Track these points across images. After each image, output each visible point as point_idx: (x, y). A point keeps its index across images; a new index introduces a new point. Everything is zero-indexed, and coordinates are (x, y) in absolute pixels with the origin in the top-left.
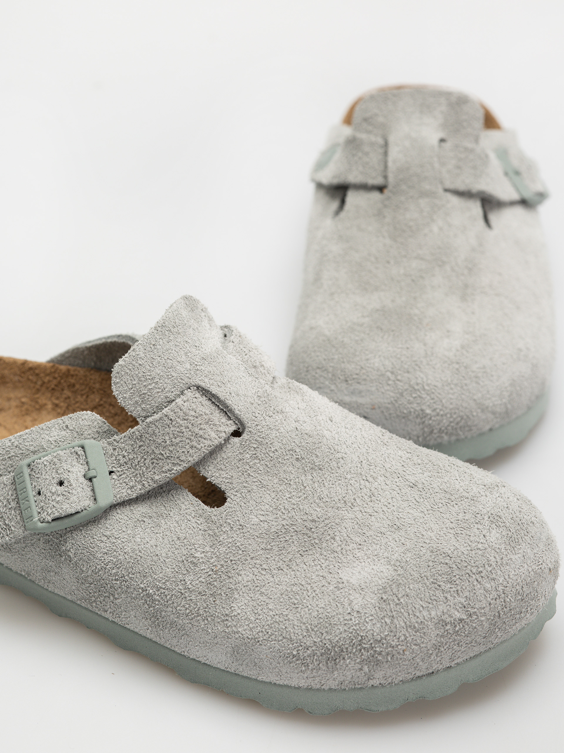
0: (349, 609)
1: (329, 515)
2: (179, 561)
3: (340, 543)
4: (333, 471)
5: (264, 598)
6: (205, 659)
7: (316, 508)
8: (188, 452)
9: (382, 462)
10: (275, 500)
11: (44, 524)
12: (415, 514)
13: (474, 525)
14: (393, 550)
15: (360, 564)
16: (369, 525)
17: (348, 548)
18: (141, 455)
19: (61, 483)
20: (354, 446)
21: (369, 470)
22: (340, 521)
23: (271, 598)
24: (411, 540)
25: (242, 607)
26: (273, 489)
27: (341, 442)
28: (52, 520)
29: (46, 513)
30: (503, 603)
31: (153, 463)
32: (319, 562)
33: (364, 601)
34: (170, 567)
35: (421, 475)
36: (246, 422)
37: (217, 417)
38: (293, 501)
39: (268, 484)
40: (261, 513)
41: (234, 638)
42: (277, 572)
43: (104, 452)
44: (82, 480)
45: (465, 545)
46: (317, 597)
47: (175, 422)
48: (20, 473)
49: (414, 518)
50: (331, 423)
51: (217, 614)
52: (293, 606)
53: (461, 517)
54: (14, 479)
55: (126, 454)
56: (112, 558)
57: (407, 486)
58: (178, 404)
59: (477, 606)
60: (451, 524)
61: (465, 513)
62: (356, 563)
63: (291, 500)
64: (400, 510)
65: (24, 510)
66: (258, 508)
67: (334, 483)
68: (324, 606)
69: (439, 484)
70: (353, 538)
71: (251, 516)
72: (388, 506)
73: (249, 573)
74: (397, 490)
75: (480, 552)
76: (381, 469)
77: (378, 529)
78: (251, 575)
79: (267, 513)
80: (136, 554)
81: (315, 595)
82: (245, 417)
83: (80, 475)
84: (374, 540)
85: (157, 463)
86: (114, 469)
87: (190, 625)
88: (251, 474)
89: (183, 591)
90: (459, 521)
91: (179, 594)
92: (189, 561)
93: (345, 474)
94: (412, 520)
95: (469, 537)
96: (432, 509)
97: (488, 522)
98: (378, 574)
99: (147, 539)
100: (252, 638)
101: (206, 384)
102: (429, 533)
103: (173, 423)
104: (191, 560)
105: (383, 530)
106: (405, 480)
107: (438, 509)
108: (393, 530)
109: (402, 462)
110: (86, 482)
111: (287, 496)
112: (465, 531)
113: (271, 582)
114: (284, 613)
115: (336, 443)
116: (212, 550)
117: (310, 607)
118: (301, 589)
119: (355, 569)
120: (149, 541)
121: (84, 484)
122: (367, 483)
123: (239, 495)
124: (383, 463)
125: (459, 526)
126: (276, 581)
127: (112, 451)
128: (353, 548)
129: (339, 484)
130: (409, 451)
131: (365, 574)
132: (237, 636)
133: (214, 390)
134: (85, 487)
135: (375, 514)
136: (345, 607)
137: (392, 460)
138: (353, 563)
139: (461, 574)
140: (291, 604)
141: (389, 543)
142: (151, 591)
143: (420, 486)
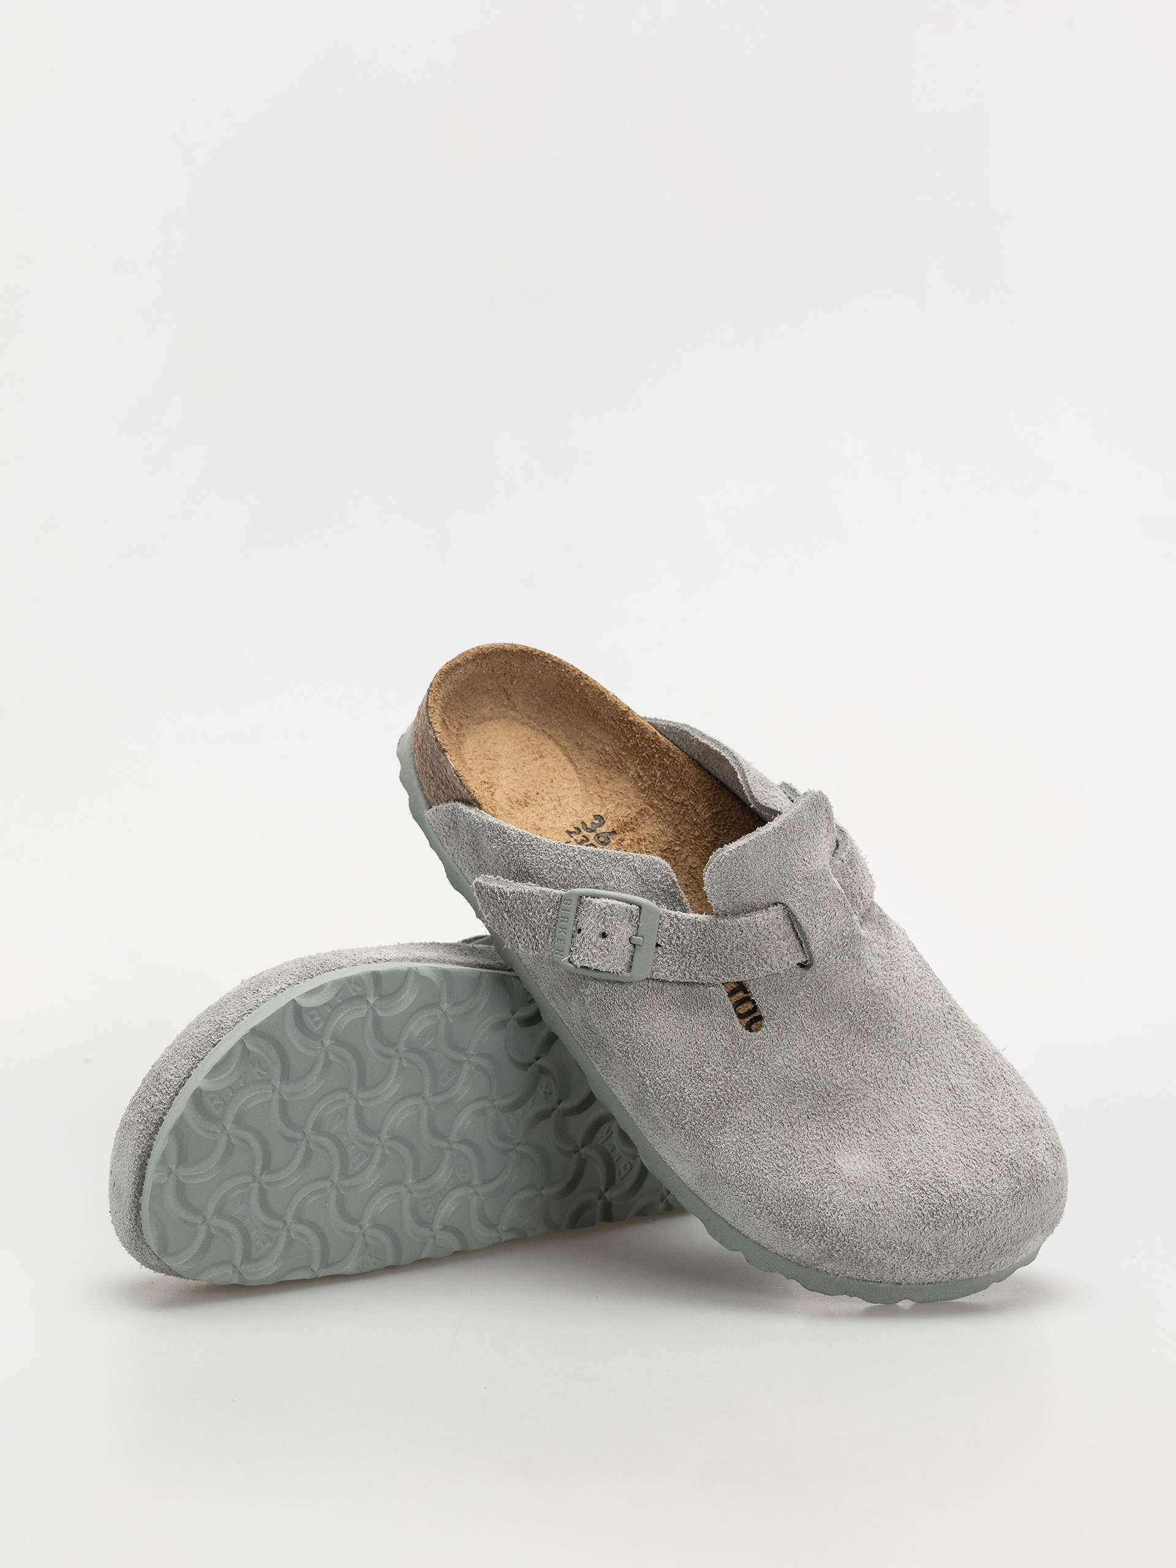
0: (828, 1199)
1: (854, 1086)
2: (687, 1066)
3: (851, 1121)
4: (879, 1040)
5: (752, 1145)
6: (672, 1164)
7: (845, 1073)
8: (743, 968)
9: (933, 1046)
10: (808, 1049)
11: (571, 965)
12: (938, 1122)
13: (989, 1163)
14: (899, 1153)
15: (860, 1153)
16: (888, 1113)
17: (856, 1129)
18: (697, 946)
19: (604, 935)
20: (914, 1018)
21: (917, 1051)
22: (862, 1097)
23: (759, 1149)
24: (920, 1150)
25: (728, 1143)
26: (811, 1036)
27: (903, 1009)
28: (581, 967)
29: (577, 957)
30: (978, 1253)
31: (704, 960)
32: (822, 1133)
33: (845, 1196)
34: (676, 1068)
35: (965, 1078)
36: (816, 961)
37: (788, 944)
38: (825, 1057)
39: (809, 1029)
40: (789, 1057)
41: (706, 1167)
42: (777, 1124)
43: (660, 922)
44: (625, 941)
45: (970, 1182)
46: (803, 1170)
47: (745, 935)
48: (569, 900)
49: (935, 1126)
50: (903, 983)
51: (701, 1137)
52: (777, 1167)
53: (979, 1148)
54: (561, 899)
55: (681, 936)
56: (624, 1030)
57: (945, 1086)
58: (757, 919)
59: (951, 1248)
60: (967, 1151)
61: (987, 1145)
62: (857, 1151)
63: (824, 1054)
64: (926, 1111)
65: (558, 939)
66: (788, 1050)
67: (875, 1052)
68: (805, 1184)
69: (977, 1098)
70: (866, 1120)
71: (777, 1056)
72: (917, 1100)
73: (749, 1112)
74: (933, 1086)
75: (979, 1196)
76: (929, 1055)
77: (895, 1122)
78: (751, 1115)
79: (795, 1059)
80: (649, 1039)
81: (802, 1167)
82: (817, 955)
83: (625, 937)
84: (885, 1133)
85: (708, 962)
86: (663, 944)
87: (671, 1132)
88: (798, 1012)
89: (678, 1099)
90: (977, 1152)
91: (674, 1098)
92: (697, 1072)
93: (890, 1046)
94: (933, 1127)
95: (977, 1175)
96: (958, 1125)
97: (1004, 1166)
98: (872, 1173)
99: (665, 1029)
100: (724, 1178)
101: (796, 907)
102: (941, 1151)
103: (743, 935)
104: (699, 1072)
105: (899, 1126)
106: (947, 1078)
107: (963, 1128)
108: (909, 1130)
109: (953, 1055)
110: (630, 947)
111: (822, 1048)
112: (977, 1166)
113: (767, 1132)
114: (765, 1170)
115: (897, 1008)
116: (725, 1073)
117: (792, 1177)
118: (792, 1154)
119: (853, 1156)
120: (667, 1032)
121: (627, 947)
122: (907, 1065)
123: (776, 1029)
124: (934, 1049)
125: (974, 1158)
126: (772, 1133)
127: (669, 925)
128: (861, 1132)
129: (879, 1056)
130: (967, 1043)
131: (860, 1167)
132: (711, 1167)
133: (801, 918)
134: (626, 952)
135: (900, 1104)
136: (825, 1194)
137: (944, 1048)
138: (854, 1149)
139: (950, 1211)
140: (775, 1165)
141: (898, 1143)
142: (648, 1082)
143: (958, 1092)
